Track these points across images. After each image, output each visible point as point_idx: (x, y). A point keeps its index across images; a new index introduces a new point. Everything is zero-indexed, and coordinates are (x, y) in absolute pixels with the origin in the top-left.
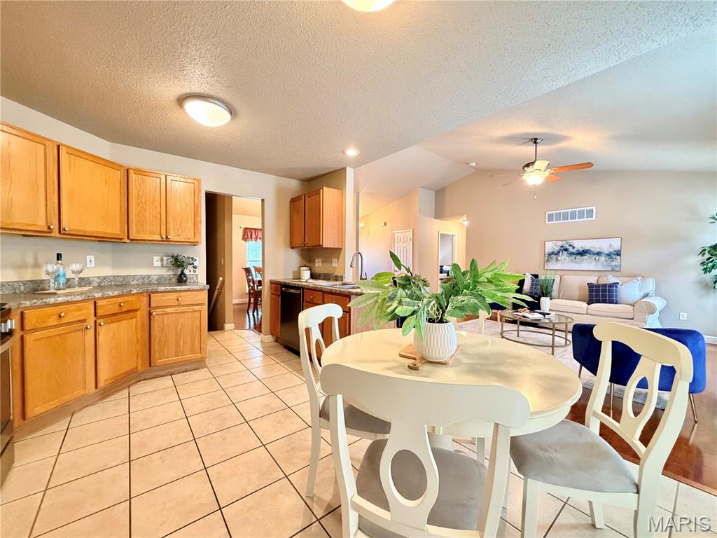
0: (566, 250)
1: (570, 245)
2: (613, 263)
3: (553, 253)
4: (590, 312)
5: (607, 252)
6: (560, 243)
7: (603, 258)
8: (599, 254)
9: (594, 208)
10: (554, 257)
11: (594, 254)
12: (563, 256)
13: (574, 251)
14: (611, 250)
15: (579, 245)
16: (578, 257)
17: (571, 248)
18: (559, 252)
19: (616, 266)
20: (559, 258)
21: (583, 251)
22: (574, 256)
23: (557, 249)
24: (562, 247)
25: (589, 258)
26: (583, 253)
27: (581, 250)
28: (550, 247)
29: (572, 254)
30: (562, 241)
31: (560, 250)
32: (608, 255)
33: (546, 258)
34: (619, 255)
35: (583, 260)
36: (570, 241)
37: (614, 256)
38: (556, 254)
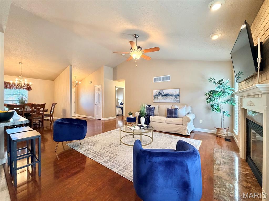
0: (161, 94)
1: (162, 92)
2: (177, 100)
3: (156, 95)
4: (167, 122)
5: (175, 95)
6: (159, 91)
7: (173, 97)
8: (172, 95)
9: (170, 76)
11: (170, 96)
12: (160, 97)
13: (163, 94)
14: (176, 94)
15: (166, 92)
16: (165, 97)
17: (162, 93)
18: (158, 95)
19: (178, 101)
20: (158, 98)
21: (167, 94)
22: (163, 97)
23: (158, 93)
24: (159, 92)
25: (169, 97)
26: (166, 95)
27: (166, 94)
28: (155, 92)
29: (163, 95)
30: (159, 90)
31: (159, 94)
32: (175, 96)
33: (154, 98)
34: (179, 96)
35: (167, 98)
36: (162, 90)
37: (177, 96)
38: (157, 96)
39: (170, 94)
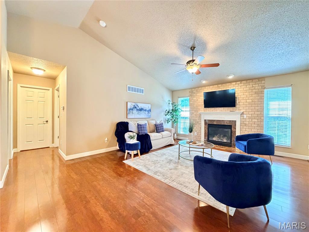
0: (136, 108)
1: (137, 105)
2: (149, 115)
5: (148, 110)
6: (133, 104)
7: (147, 112)
8: (145, 110)
9: (144, 89)
11: (144, 110)
12: (135, 111)
13: (138, 108)
15: (141, 106)
17: (137, 107)
18: (133, 109)
20: (133, 112)
22: (138, 111)
23: (132, 107)
25: (143, 112)
26: (141, 110)
27: (141, 108)
28: (130, 105)
29: (138, 110)
30: (134, 103)
31: (134, 107)
32: (148, 111)
33: (128, 112)
34: (150, 111)
35: (141, 113)
36: (137, 103)
37: (149, 112)
38: (132, 110)
39: (144, 108)
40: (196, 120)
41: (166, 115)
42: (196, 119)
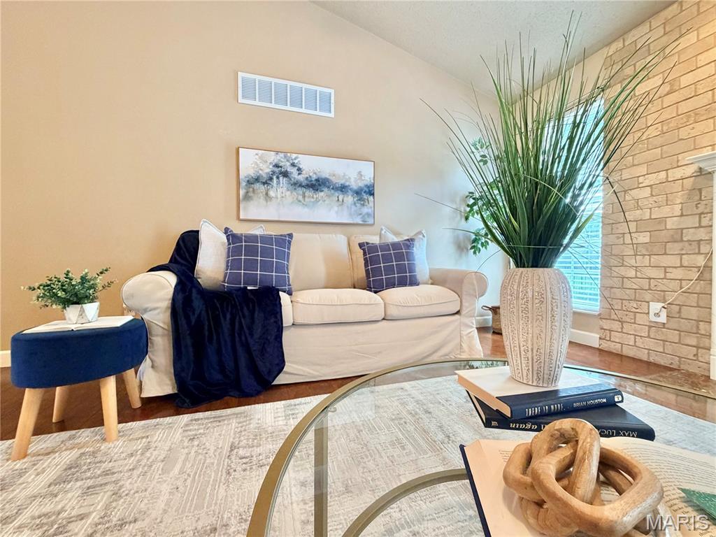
1: (293, 165)
2: (365, 210)
3: (257, 180)
5: (355, 187)
6: (272, 158)
7: (350, 199)
8: (343, 189)
10: (260, 188)
11: (335, 189)
13: (301, 178)
14: (361, 184)
15: (312, 166)
16: (309, 193)
17: (294, 170)
18: (271, 179)
19: (368, 214)
20: (272, 193)
21: (317, 180)
22: (300, 191)
23: (266, 170)
24: (277, 166)
25: (328, 196)
26: (317, 185)
27: (314, 177)
28: (251, 163)
29: (296, 185)
30: (277, 152)
31: (274, 173)
32: (358, 193)
33: (242, 192)
34: (372, 194)
35: (317, 201)
36: (294, 156)
37: (365, 196)
38: (264, 183)
39: (334, 179)
40: (662, 220)
41: (467, 218)
42: (665, 211)
